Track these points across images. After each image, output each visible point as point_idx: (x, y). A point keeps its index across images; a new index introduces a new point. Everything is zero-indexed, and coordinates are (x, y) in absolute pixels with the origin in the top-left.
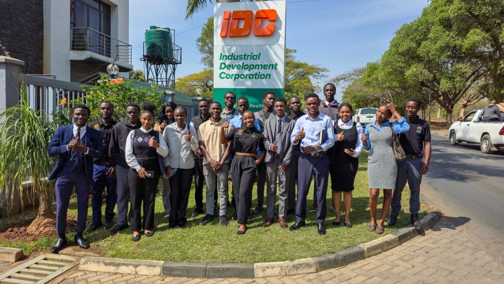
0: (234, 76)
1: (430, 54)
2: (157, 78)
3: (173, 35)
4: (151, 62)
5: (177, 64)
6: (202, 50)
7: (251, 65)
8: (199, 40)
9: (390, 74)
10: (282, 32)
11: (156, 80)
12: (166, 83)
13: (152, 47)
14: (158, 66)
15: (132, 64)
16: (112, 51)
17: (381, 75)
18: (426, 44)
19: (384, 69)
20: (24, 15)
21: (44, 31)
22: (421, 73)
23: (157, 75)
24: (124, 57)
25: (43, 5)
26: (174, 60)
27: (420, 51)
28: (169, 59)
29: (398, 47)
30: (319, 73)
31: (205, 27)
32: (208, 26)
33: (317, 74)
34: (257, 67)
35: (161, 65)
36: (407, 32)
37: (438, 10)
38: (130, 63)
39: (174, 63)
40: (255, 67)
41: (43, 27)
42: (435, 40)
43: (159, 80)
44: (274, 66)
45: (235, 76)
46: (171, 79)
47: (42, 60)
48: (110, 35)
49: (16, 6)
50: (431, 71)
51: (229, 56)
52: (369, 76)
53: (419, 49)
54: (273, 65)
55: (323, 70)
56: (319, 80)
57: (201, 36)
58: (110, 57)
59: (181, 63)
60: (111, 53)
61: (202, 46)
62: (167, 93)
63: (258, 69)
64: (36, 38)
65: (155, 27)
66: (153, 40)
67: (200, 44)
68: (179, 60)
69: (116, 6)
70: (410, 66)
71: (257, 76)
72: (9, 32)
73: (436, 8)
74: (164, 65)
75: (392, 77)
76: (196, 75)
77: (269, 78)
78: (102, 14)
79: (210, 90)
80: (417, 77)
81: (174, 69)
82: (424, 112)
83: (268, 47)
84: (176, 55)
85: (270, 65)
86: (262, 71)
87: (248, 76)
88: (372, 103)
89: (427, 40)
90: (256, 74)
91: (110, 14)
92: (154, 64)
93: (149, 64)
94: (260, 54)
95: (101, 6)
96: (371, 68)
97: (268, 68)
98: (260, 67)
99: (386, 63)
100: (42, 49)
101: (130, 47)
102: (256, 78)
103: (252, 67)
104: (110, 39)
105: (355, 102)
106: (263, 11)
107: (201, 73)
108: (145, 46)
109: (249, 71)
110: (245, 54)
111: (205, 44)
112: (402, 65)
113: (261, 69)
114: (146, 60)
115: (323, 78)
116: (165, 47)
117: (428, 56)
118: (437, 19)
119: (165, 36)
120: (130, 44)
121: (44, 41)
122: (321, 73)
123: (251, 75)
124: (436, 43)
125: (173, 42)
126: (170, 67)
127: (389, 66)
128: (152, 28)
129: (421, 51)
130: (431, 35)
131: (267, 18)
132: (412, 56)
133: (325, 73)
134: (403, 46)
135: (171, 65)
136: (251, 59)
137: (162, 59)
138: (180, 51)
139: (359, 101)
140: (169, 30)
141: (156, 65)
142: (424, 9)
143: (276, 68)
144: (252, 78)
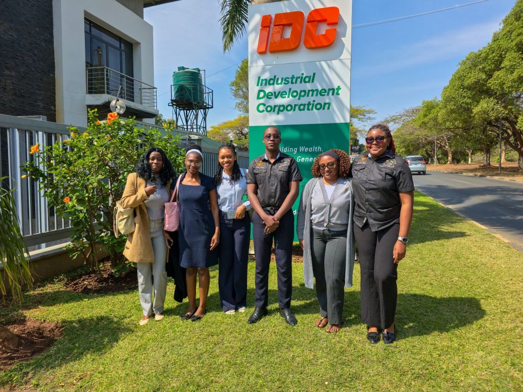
0: (277, 109)
1: (505, 87)
2: (187, 126)
3: (203, 77)
4: (180, 107)
5: (209, 108)
6: (236, 95)
7: (301, 91)
8: (233, 84)
9: (452, 111)
10: (347, 40)
11: (186, 127)
12: (197, 130)
13: (181, 90)
14: (188, 111)
15: (158, 109)
16: (135, 94)
17: (441, 114)
18: (499, 75)
19: (446, 107)
20: (31, 54)
21: (56, 73)
22: (493, 110)
23: (187, 121)
24: (149, 102)
25: (53, 42)
26: (205, 104)
27: (490, 83)
28: (198, 103)
29: (463, 81)
30: (365, 116)
31: (239, 70)
32: (242, 69)
33: (363, 117)
34: (311, 93)
35: (191, 111)
36: (475, 61)
37: (515, 33)
38: (155, 107)
39: (205, 108)
40: (306, 93)
41: (54, 68)
42: (512, 69)
43: (189, 127)
44: (336, 91)
45: (279, 108)
46: (202, 125)
47: (55, 106)
48: (133, 77)
49: (22, 43)
50: (505, 108)
51: (270, 80)
52: (425, 116)
53: (489, 81)
54: (333, 90)
55: (369, 112)
56: (365, 123)
57: (234, 79)
58: (133, 101)
59: (212, 107)
60: (135, 97)
61: (236, 90)
62: (193, 138)
63: (312, 95)
64: (45, 80)
65: (183, 68)
66: (182, 83)
67: (234, 88)
68: (210, 104)
69: (138, 44)
70: (478, 102)
71: (311, 107)
72: (13, 74)
73: (510, 32)
74: (194, 111)
75: (454, 115)
76: (231, 122)
77: (328, 109)
78: (123, 53)
79: (246, 138)
80: (488, 114)
81: (205, 114)
82: (488, 156)
83: (323, 63)
84: (207, 99)
85: (329, 90)
86: (319, 99)
87: (297, 107)
88: (424, 147)
89: (501, 69)
90: (309, 104)
91: (132, 53)
92: (184, 110)
93: (178, 110)
94: (314, 74)
95: (122, 45)
96: (427, 107)
97: (326, 94)
98: (315, 92)
99: (448, 100)
100: (54, 93)
101: (155, 90)
102: (308, 109)
103: (303, 94)
104: (132, 81)
105: (404, 146)
106: (317, 11)
107: (236, 120)
108: (173, 89)
109: (299, 99)
110: (293, 76)
111: (240, 88)
112: (469, 101)
113: (317, 95)
114: (175, 105)
115: (369, 121)
116: (195, 89)
117: (503, 88)
118: (514, 43)
119: (195, 76)
120: (155, 86)
121: (56, 83)
122: (368, 115)
123: (302, 105)
124: (513, 73)
125: (203, 84)
126: (201, 113)
127: (453, 103)
128: (180, 68)
129: (492, 83)
130: (506, 63)
131: (324, 21)
132: (480, 90)
133: (371, 115)
134: (470, 77)
135: (202, 110)
136: (301, 82)
137: (191, 103)
138: (211, 94)
139: (408, 146)
140: (199, 70)
141: (185, 111)
142: (495, 34)
143: (338, 94)
144: (304, 110)
